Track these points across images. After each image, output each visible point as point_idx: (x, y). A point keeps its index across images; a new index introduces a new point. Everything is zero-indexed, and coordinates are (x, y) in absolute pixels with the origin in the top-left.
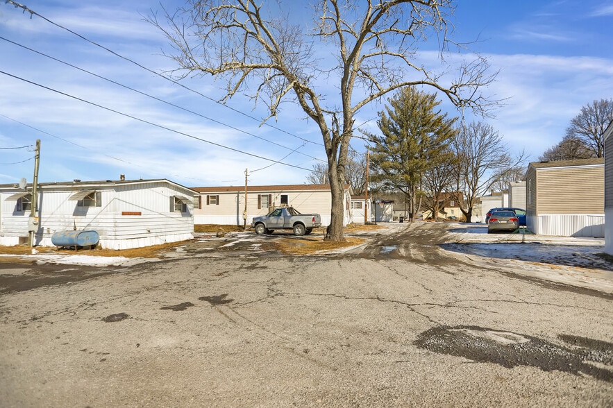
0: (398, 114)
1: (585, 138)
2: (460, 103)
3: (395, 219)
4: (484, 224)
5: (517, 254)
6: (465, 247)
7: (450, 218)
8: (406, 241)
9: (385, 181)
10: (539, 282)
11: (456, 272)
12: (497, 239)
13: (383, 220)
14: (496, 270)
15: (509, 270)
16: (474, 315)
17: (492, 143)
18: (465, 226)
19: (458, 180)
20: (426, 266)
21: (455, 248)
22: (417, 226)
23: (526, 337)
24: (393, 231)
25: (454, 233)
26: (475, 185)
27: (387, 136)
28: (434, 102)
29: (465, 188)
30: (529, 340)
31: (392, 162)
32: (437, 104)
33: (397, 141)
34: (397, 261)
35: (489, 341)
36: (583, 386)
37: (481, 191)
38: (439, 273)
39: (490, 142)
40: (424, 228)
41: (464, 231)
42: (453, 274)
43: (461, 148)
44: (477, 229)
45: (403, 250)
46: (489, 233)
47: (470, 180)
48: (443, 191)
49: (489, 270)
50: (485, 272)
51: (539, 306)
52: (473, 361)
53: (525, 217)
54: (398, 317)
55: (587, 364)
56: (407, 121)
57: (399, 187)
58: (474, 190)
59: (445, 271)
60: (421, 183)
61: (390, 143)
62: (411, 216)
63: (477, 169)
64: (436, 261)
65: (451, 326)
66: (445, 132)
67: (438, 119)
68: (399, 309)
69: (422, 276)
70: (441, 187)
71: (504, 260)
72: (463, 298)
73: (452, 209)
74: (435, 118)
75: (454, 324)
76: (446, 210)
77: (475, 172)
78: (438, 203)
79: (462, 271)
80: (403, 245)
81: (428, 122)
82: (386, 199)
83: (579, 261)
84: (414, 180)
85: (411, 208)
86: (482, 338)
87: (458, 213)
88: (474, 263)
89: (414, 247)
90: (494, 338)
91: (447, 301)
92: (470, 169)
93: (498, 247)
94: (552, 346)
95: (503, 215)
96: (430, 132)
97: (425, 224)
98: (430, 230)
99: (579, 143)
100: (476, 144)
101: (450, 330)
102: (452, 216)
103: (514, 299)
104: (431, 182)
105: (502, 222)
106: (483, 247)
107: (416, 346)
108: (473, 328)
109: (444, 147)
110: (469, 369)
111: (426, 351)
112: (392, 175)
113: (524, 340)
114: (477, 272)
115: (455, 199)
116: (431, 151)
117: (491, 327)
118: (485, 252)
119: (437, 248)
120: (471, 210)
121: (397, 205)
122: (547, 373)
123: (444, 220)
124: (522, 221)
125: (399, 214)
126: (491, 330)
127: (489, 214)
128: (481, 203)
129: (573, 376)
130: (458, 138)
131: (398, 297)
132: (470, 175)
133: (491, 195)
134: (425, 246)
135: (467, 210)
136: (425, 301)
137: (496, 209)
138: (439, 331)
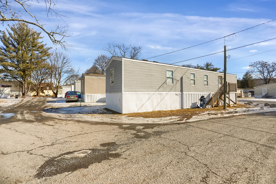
0: (16, 36)
1: (99, 67)
2: (55, 41)
3: (12, 96)
4: (64, 98)
5: (79, 111)
6: (56, 110)
7: (47, 95)
8: (21, 110)
9: (5, 74)
10: (89, 123)
11: (54, 124)
12: (70, 105)
13: (2, 97)
14: (72, 120)
15: (77, 119)
16: (67, 146)
17: (67, 62)
18: (55, 99)
19: (51, 77)
20: (36, 123)
21: (51, 111)
22: (28, 100)
23: (90, 150)
24: (11, 104)
25: (50, 103)
26: (60, 80)
27: (7, 47)
28: (40, 36)
29: (54, 81)
30: (91, 151)
31: (10, 63)
32: (41, 38)
33: (15, 52)
34: (16, 123)
35: (76, 158)
36: (112, 163)
37: (62, 84)
38: (44, 127)
39: (66, 62)
40: (32, 101)
41: (55, 102)
42: (52, 126)
43: (53, 63)
44: (61, 101)
45: (19, 115)
46: (66, 102)
47: (57, 78)
48: (43, 82)
49: (69, 120)
50: (68, 122)
51: (91, 134)
52: (71, 172)
53: (80, 95)
54: (21, 162)
55: (110, 153)
56: (22, 42)
57: (15, 78)
58: (59, 83)
59: (48, 125)
60: (30, 77)
61: (9, 51)
62: (23, 94)
63: (60, 73)
64: (42, 120)
65: (56, 156)
66: (45, 52)
67: (42, 45)
68: (21, 156)
69: (34, 130)
70: (42, 80)
71: (75, 115)
72: (60, 138)
73: (48, 91)
74: (40, 45)
75: (58, 155)
76: (44, 91)
77: (60, 74)
78: (40, 88)
79: (57, 123)
80: (19, 113)
81: (36, 46)
82: (5, 84)
83: (100, 112)
84: (26, 75)
85: (24, 90)
86: (73, 157)
87: (51, 93)
88: (62, 118)
89: (27, 113)
90: (78, 156)
91: (52, 142)
92: (57, 73)
93: (71, 109)
94: (99, 150)
95: (72, 94)
96: (36, 51)
97: (33, 99)
98: (36, 102)
99: (97, 68)
100: (60, 62)
101: (56, 159)
102: (48, 94)
103: (82, 133)
104: (36, 77)
105: (72, 97)
106: (64, 109)
107: (37, 178)
108: (68, 153)
109: (44, 60)
110: (70, 178)
111: (44, 178)
112: (10, 70)
113: (90, 152)
114: (64, 122)
115: (50, 86)
116: (36, 61)
117: (75, 150)
118: (65, 112)
119: (41, 112)
120: (57, 91)
121: (13, 88)
122: (100, 163)
123: (43, 96)
124: (79, 97)
125: (15, 93)
126: (76, 151)
127: (67, 94)
128: (62, 88)
129: (108, 161)
130: (52, 57)
131: (19, 148)
132: (57, 76)
133: (66, 85)
134: (34, 112)
135: (55, 92)
136: (39, 146)
137: (69, 91)
138: (50, 162)
